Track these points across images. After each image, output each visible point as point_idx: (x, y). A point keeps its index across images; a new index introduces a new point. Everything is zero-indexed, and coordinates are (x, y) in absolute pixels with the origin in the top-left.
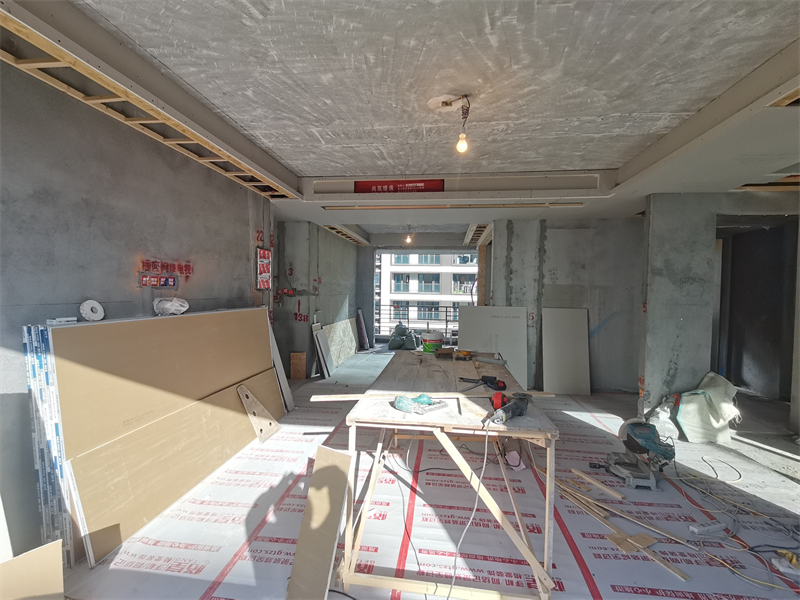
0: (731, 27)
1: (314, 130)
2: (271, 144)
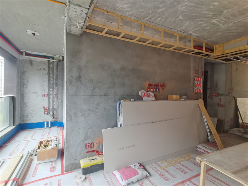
1: (214, 21)
2: (198, 35)
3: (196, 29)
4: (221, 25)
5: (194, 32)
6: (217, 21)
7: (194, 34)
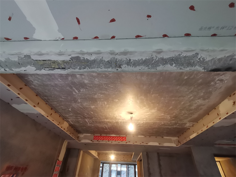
0: (200, 102)
1: (87, 120)
2: (72, 123)
3: (74, 120)
4: (89, 123)
5: (71, 121)
6: (88, 121)
7: (71, 122)
